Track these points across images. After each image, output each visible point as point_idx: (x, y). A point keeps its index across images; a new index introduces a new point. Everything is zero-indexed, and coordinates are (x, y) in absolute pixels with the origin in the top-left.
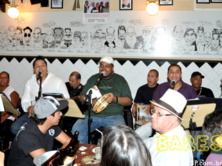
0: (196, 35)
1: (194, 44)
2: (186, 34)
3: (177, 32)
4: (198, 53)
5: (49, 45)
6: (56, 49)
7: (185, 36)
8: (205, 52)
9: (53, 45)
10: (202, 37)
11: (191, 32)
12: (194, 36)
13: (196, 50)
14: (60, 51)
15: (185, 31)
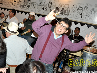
0: (83, 10)
1: (81, 14)
2: (78, 9)
3: (74, 8)
4: (82, 19)
5: (22, 6)
6: (24, 8)
7: (78, 10)
8: (86, 19)
9: (23, 7)
10: (86, 12)
11: (81, 8)
12: (82, 11)
13: (82, 17)
14: (25, 9)
15: (78, 8)
